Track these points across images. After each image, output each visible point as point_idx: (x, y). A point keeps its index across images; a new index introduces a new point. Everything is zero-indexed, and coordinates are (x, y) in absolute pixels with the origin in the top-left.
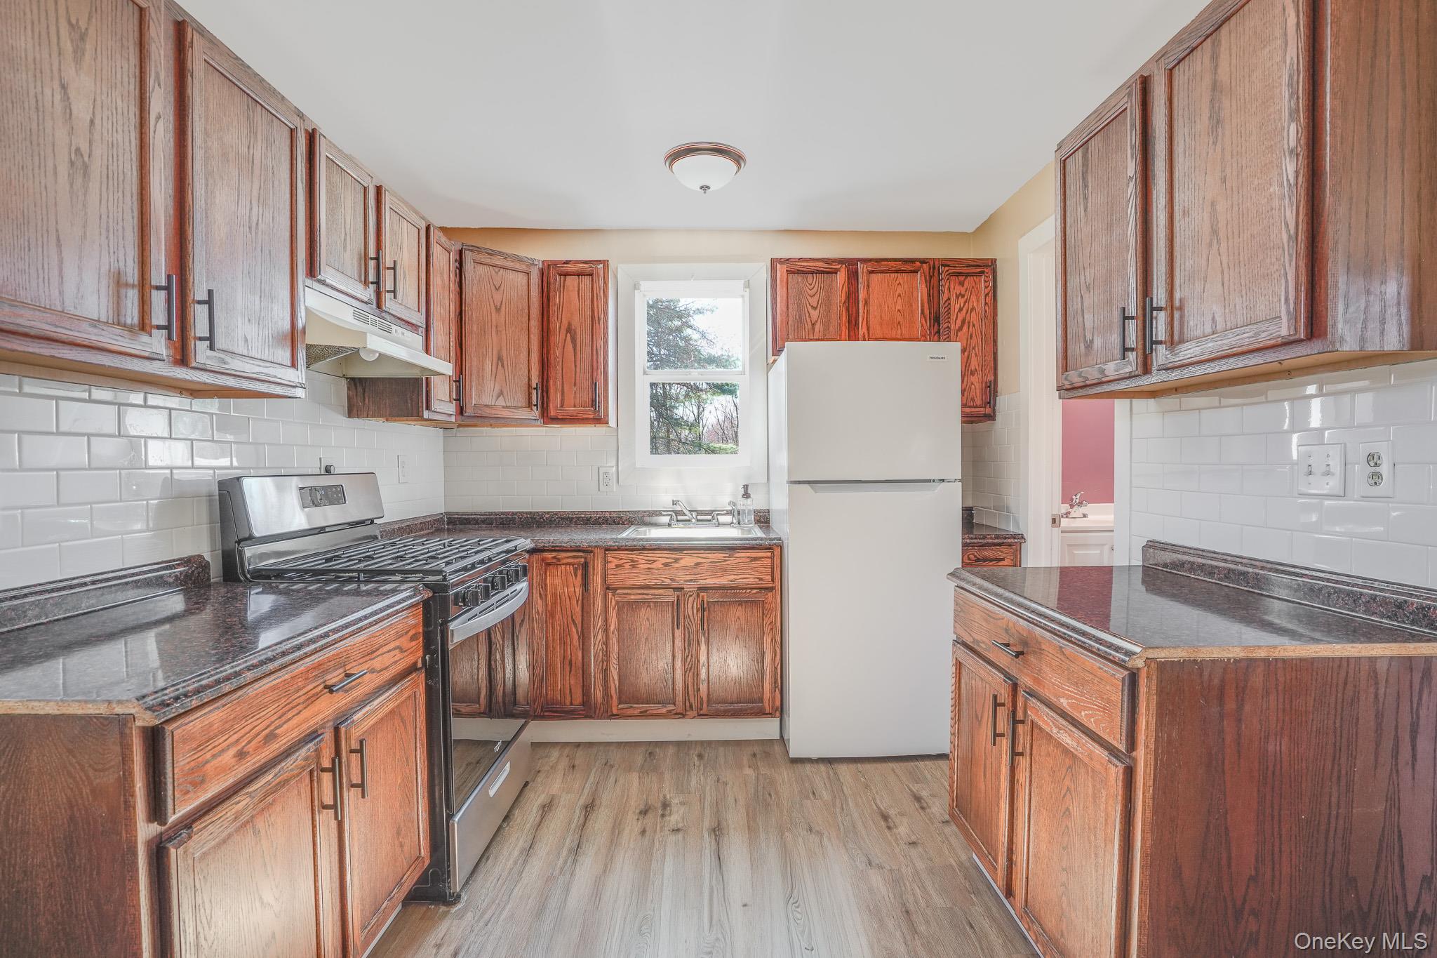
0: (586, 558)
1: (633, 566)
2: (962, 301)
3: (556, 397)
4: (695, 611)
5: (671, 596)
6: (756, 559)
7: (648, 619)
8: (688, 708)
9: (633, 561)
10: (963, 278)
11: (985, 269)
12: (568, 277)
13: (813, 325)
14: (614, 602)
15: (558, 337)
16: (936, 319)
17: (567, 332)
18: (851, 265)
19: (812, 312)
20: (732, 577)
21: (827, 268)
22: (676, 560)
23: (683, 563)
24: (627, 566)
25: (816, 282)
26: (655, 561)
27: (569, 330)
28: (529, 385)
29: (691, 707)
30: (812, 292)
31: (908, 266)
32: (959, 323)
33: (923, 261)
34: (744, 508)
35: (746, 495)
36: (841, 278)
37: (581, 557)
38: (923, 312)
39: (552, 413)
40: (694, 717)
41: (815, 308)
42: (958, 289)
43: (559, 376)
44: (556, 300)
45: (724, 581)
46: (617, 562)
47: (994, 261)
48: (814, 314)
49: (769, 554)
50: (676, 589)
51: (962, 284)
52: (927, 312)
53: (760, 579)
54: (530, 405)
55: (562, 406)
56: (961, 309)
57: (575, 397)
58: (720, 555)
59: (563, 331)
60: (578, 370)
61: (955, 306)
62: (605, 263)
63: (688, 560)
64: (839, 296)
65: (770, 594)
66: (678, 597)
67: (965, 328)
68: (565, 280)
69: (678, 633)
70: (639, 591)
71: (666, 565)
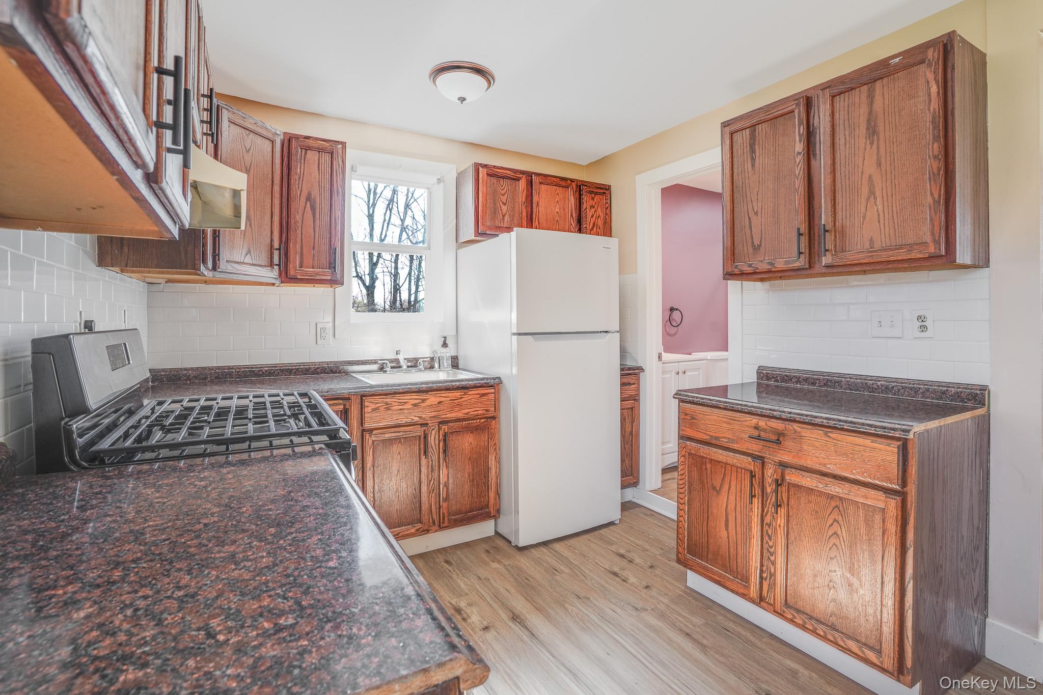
0: (345, 405)
1: (388, 409)
2: (593, 210)
3: (296, 258)
4: (437, 442)
5: (419, 431)
6: (484, 395)
7: (399, 453)
8: (431, 524)
9: (387, 404)
10: (593, 195)
11: (604, 191)
12: (309, 152)
13: (503, 216)
14: (370, 442)
15: (299, 205)
16: (579, 221)
17: (307, 200)
18: (529, 175)
19: (503, 206)
20: (466, 411)
21: (514, 176)
22: (423, 401)
23: (428, 403)
24: (382, 409)
25: (505, 184)
26: (406, 403)
27: (309, 198)
28: (272, 246)
29: (434, 523)
30: (503, 192)
31: (563, 182)
32: (591, 225)
33: (572, 181)
34: (442, 355)
35: (445, 345)
36: (522, 184)
37: (340, 404)
38: (572, 216)
39: (292, 273)
40: (436, 531)
41: (505, 204)
42: (591, 202)
43: (299, 239)
44: (297, 169)
45: (460, 415)
46: (374, 406)
47: (609, 186)
48: (504, 208)
49: (493, 391)
50: (422, 425)
51: (593, 199)
52: (574, 215)
53: (487, 411)
54: (271, 265)
55: (301, 267)
56: (592, 216)
57: (314, 259)
58: (457, 394)
59: (303, 199)
60: (317, 235)
61: (590, 213)
62: (344, 144)
63: (432, 399)
64: (521, 197)
65: (494, 422)
66: (424, 431)
67: (595, 228)
68: (306, 154)
69: (424, 461)
70: (392, 430)
71: (415, 405)
